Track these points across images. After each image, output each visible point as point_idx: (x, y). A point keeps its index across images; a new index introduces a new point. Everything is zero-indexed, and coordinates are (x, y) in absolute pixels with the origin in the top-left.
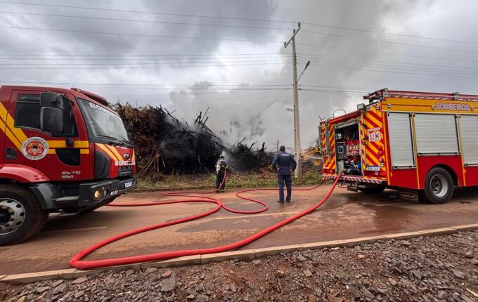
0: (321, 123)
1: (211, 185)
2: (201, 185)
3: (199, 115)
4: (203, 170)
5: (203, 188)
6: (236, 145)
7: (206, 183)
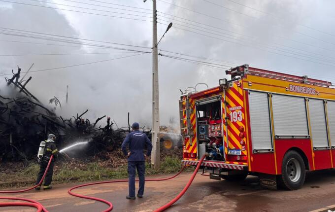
0: (182, 97)
1: (29, 179)
2: (11, 180)
3: (16, 72)
4: (17, 155)
5: (14, 184)
6: (73, 120)
7: (20, 175)
